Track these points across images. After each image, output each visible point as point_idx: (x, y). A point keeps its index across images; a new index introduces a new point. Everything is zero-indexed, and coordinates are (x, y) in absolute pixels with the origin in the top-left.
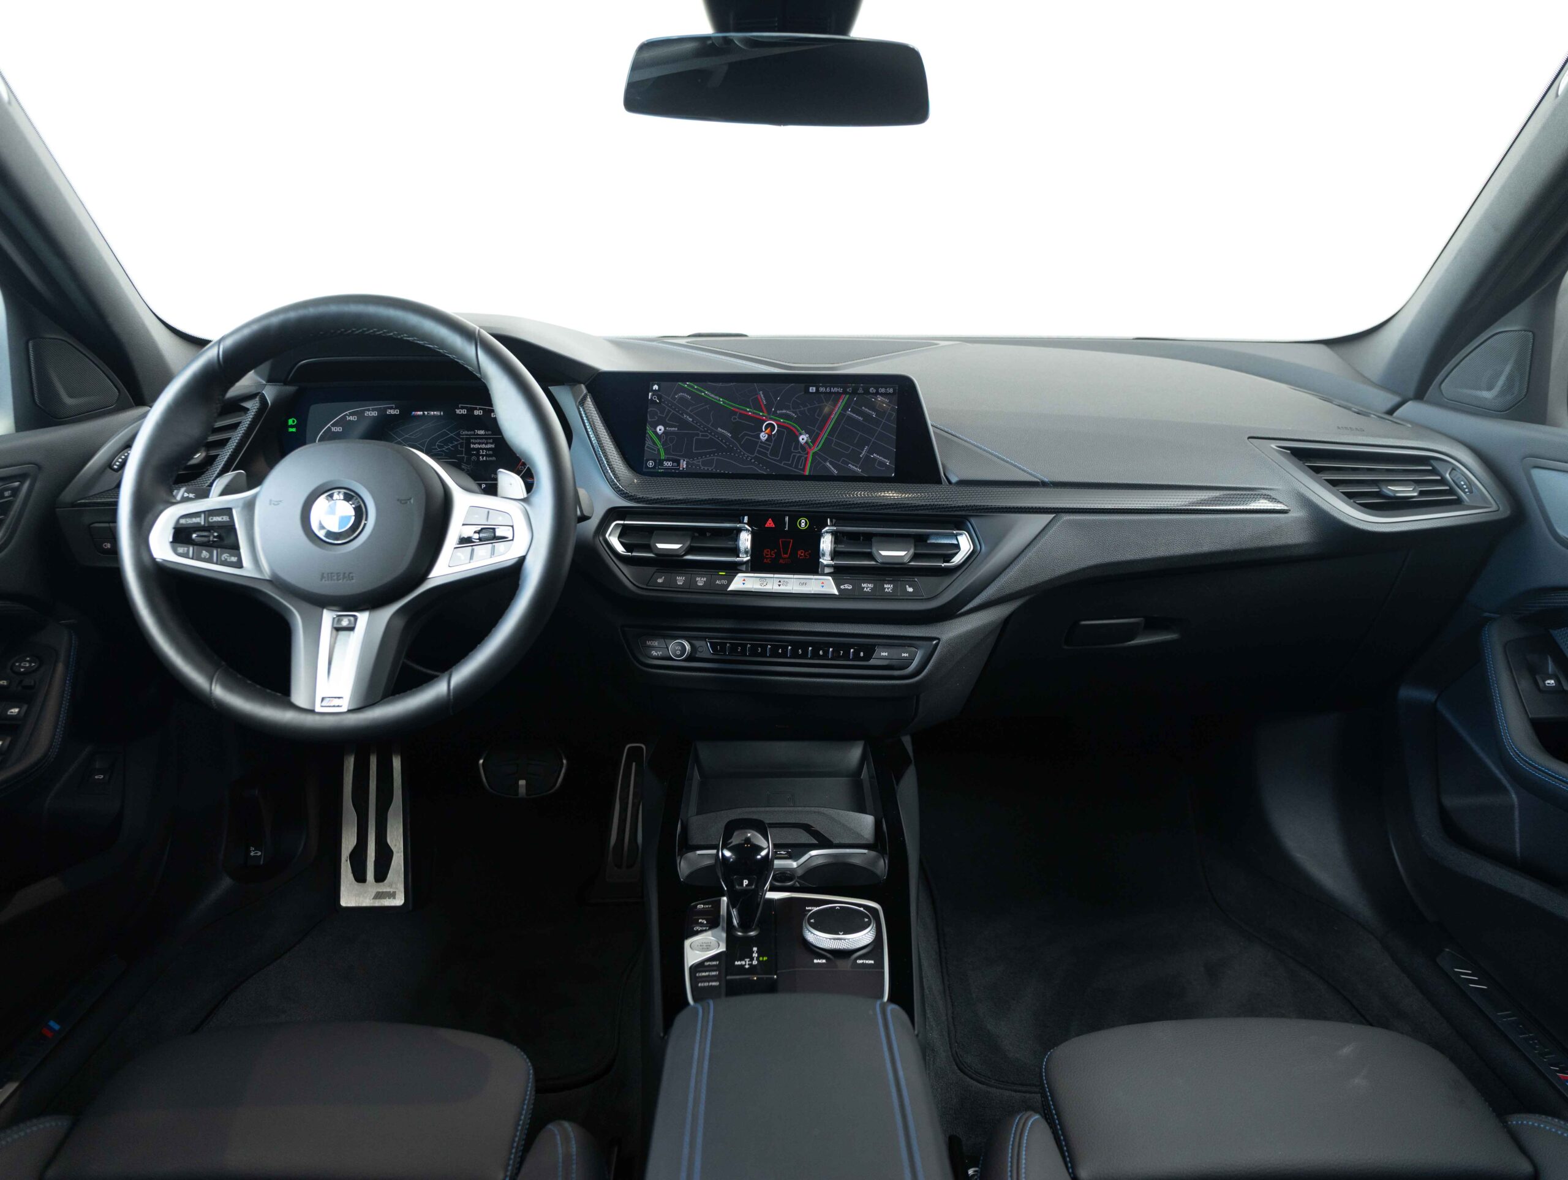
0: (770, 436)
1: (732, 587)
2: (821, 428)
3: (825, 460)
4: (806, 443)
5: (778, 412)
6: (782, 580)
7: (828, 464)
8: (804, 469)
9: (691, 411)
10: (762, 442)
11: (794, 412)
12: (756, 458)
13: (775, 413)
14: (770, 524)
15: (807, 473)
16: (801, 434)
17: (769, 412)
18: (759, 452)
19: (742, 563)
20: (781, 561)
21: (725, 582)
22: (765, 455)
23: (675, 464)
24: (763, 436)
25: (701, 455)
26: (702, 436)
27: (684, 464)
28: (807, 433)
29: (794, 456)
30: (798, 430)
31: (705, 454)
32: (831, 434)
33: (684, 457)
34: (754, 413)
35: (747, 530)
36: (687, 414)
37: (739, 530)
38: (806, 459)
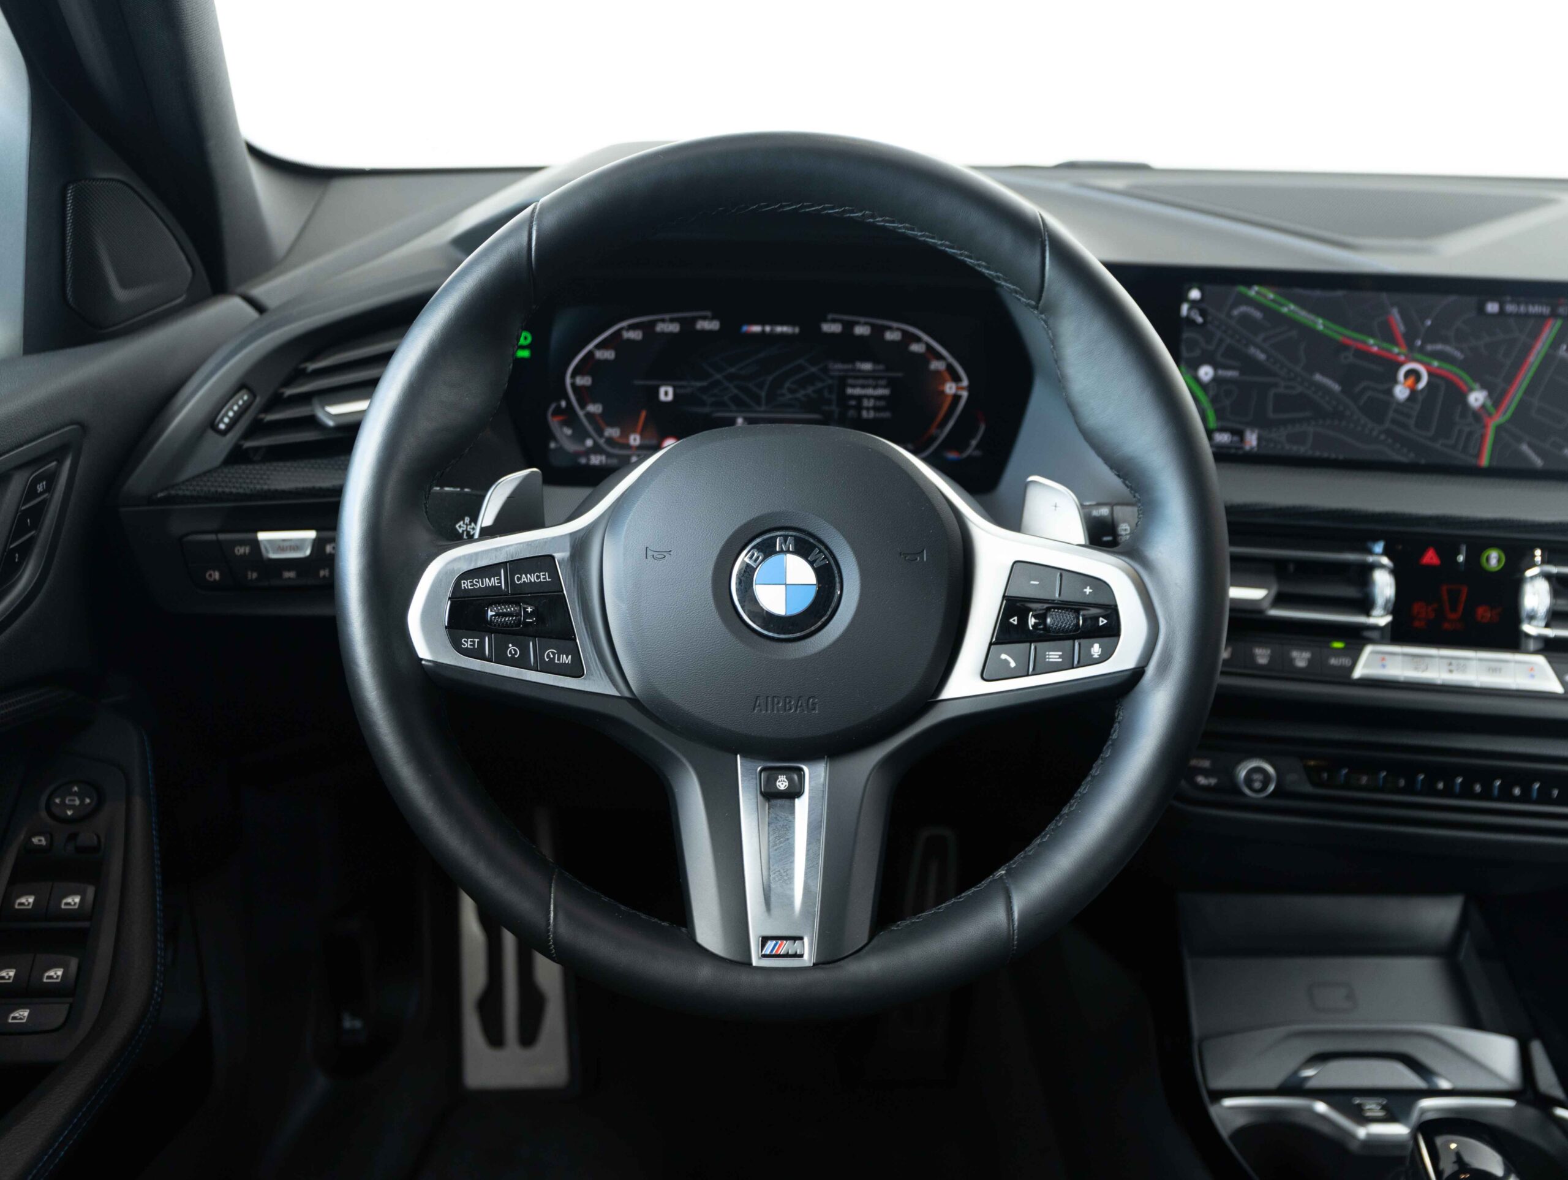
0: (1413, 392)
1: (1358, 673)
2: (1510, 379)
3: (1519, 440)
4: (1483, 407)
5: (1429, 348)
6: (1454, 662)
7: (1525, 448)
8: (1478, 455)
9: (1265, 340)
10: (1399, 403)
11: (1457, 348)
12: (1388, 432)
13: (1421, 350)
14: (1431, 557)
15: (1485, 462)
16: (1471, 390)
17: (1411, 346)
18: (1393, 421)
19: (1375, 628)
20: (1446, 626)
21: (1346, 661)
22: (1404, 426)
23: (1236, 438)
24: (1401, 392)
25: (1284, 423)
26: (1287, 387)
27: (1252, 440)
28: (1484, 386)
29: (1460, 432)
30: (1466, 383)
31: (1293, 421)
32: (1530, 391)
33: (1252, 425)
34: (1383, 349)
35: (1382, 566)
36: (1257, 346)
37: (1372, 567)
38: (1483, 437)
